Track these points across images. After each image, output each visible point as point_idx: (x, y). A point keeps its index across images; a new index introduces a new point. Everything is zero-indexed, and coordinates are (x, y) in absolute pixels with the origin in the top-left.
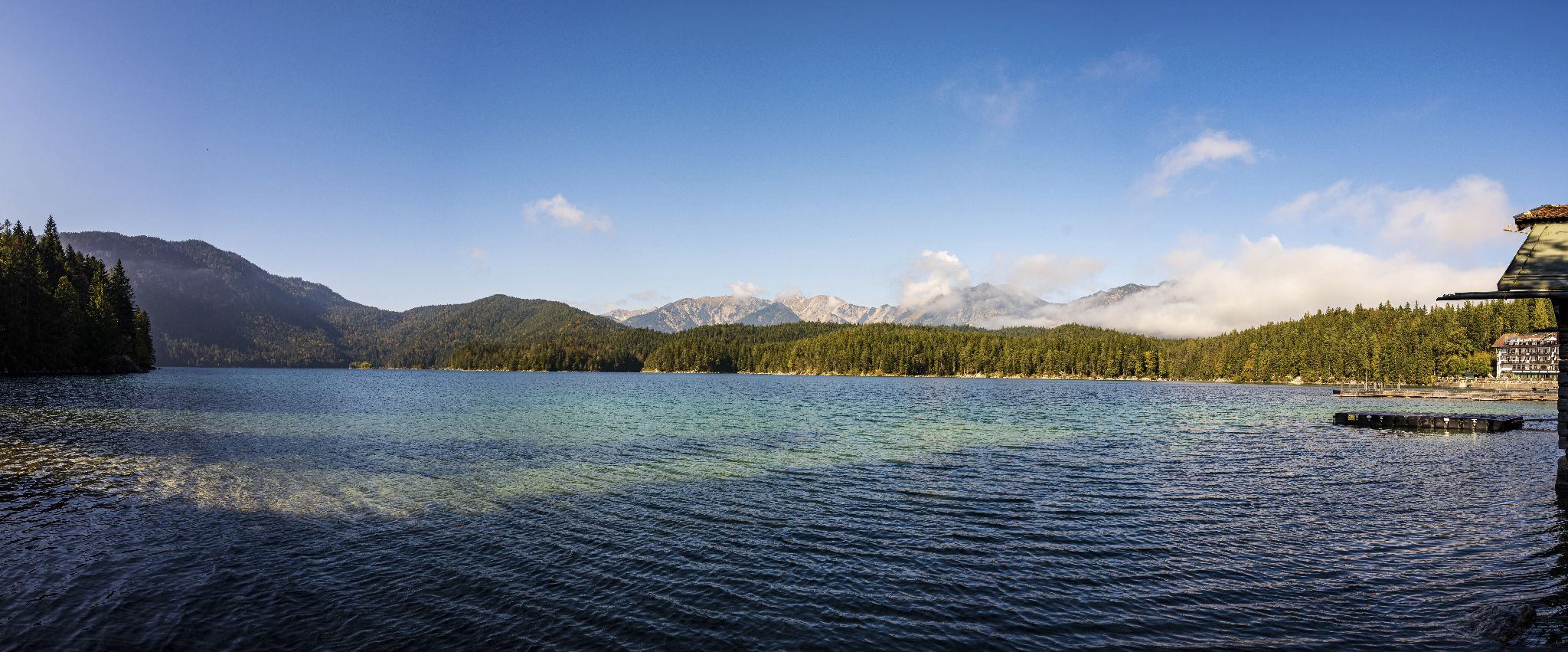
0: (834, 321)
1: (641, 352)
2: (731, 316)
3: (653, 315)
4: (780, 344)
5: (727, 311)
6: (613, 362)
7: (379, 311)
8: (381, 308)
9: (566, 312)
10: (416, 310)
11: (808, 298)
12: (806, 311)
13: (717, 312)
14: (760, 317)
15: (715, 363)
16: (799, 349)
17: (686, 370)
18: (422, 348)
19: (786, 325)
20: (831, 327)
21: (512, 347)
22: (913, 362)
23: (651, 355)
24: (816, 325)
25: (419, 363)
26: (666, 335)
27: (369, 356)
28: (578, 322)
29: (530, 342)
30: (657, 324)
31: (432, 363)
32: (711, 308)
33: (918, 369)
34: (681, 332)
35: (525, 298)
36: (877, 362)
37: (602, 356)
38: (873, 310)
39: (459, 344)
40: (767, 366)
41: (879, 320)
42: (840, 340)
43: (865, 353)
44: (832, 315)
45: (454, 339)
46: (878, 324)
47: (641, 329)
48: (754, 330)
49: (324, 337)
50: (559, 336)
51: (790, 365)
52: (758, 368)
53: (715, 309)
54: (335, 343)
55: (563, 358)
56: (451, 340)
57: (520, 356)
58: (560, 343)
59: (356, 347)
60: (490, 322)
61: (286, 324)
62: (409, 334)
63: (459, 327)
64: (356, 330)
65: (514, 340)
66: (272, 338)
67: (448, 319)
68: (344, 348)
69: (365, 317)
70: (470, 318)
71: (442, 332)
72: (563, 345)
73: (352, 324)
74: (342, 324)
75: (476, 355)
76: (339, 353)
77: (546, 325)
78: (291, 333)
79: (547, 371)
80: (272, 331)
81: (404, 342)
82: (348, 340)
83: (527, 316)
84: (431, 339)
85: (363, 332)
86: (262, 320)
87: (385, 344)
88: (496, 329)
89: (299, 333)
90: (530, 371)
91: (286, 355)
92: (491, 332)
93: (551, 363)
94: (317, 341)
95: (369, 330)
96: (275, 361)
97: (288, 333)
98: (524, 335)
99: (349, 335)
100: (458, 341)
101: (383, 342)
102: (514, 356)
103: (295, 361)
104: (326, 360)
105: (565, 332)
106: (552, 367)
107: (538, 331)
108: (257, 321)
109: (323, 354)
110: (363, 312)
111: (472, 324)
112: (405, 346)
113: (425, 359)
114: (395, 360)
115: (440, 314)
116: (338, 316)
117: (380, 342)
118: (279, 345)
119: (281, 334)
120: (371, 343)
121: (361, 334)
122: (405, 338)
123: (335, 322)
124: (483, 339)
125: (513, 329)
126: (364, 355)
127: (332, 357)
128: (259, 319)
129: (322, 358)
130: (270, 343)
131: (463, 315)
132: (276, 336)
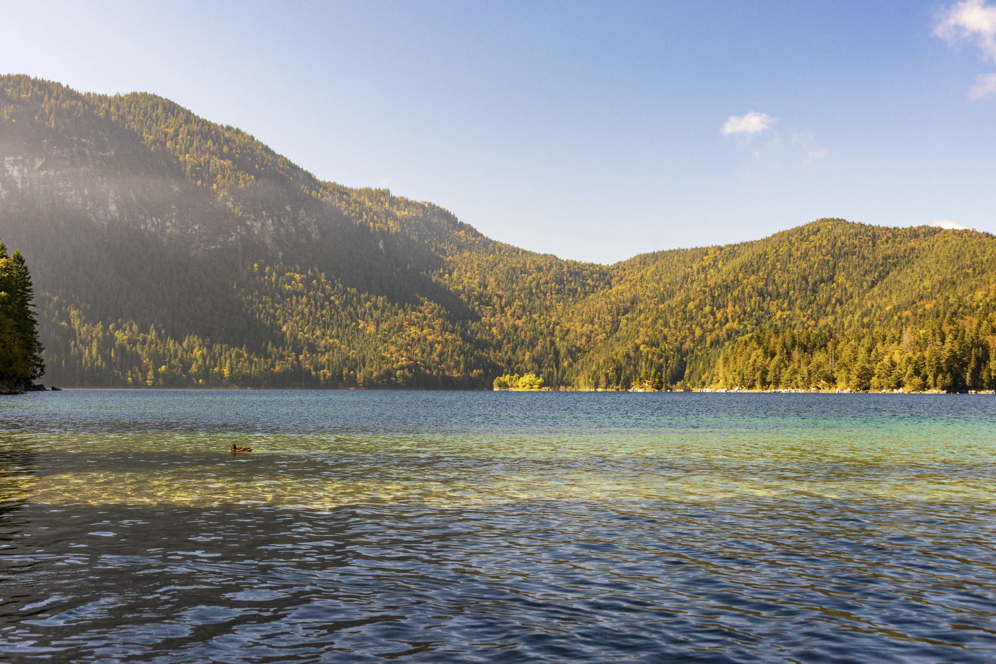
7: (560, 264)
10: (644, 260)
18: (654, 344)
21: (859, 339)
25: (647, 377)
27: (537, 361)
29: (902, 325)
31: (678, 376)
35: (891, 226)
39: (737, 332)
45: (727, 320)
50: (972, 311)
54: (463, 335)
55: (983, 360)
56: (722, 325)
57: (876, 357)
58: (975, 326)
59: (509, 343)
60: (807, 283)
61: (354, 290)
62: (626, 311)
63: (736, 293)
64: (509, 304)
65: (866, 320)
66: (324, 322)
67: (714, 278)
68: (483, 345)
69: (530, 278)
70: (761, 274)
71: (699, 308)
72: (983, 328)
73: (500, 293)
74: (478, 290)
75: (773, 355)
76: (472, 355)
77: (941, 284)
78: (365, 312)
79: (943, 390)
80: (323, 308)
81: (616, 330)
82: (491, 325)
83: (895, 265)
84: (676, 323)
85: (524, 308)
86: (301, 281)
87: (572, 335)
88: (822, 297)
89: (383, 312)
90: (901, 390)
91: (354, 360)
92: (810, 303)
93: (952, 373)
94: (422, 330)
95: (537, 303)
96: (329, 374)
97: (360, 311)
98: (888, 308)
99: (493, 315)
100: (735, 325)
101: (568, 331)
102: (862, 355)
103: (375, 374)
104: (443, 371)
105: (988, 299)
106: (955, 381)
107: (921, 298)
108: (290, 284)
109: (437, 359)
110: (525, 265)
111: (766, 285)
112: (618, 340)
113: (661, 366)
114: (595, 372)
115: (695, 267)
116: (468, 274)
117: (561, 331)
118: (338, 337)
119: (343, 314)
120: (541, 334)
121: (519, 312)
122: (619, 321)
123: (464, 288)
124: (791, 320)
125: (862, 295)
126: (527, 358)
127: (457, 364)
128: (295, 279)
129: (435, 368)
130: (318, 333)
131: (746, 268)
132: (332, 317)
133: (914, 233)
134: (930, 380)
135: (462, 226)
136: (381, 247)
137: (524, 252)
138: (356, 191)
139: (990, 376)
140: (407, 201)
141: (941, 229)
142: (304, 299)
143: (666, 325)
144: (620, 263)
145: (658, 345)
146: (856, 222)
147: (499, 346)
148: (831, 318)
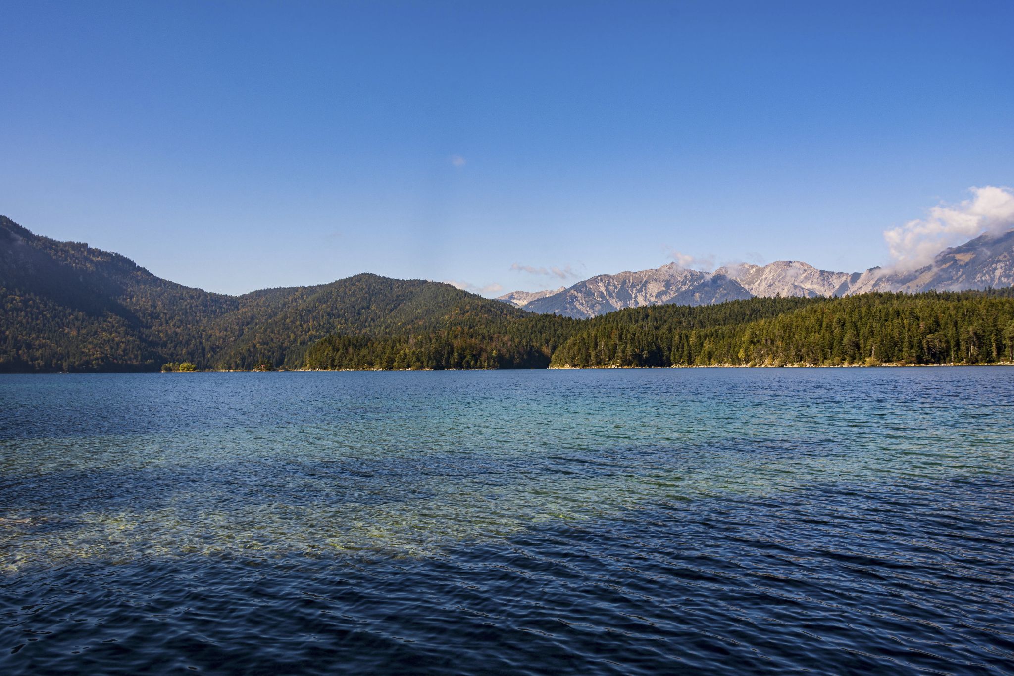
0: (799, 294)
1: (547, 343)
2: (659, 295)
3: (562, 297)
4: (726, 329)
5: (653, 288)
6: (512, 357)
7: (206, 294)
8: (207, 290)
9: (452, 295)
10: (258, 294)
11: (761, 266)
12: (759, 284)
13: (640, 291)
14: (697, 295)
15: (642, 356)
16: (753, 334)
17: (605, 365)
18: (264, 344)
19: (733, 303)
20: (796, 302)
21: (386, 341)
22: (925, 346)
23: (560, 348)
24: (777, 300)
25: (263, 363)
26: (579, 322)
27: (191, 355)
28: (468, 307)
29: (408, 334)
30: (566, 308)
31: (280, 362)
32: (633, 286)
33: (933, 355)
34: (596, 317)
35: (400, 279)
36: (868, 347)
37: (499, 350)
38: (855, 277)
39: (315, 337)
40: (710, 358)
41: (866, 289)
42: (812, 320)
43: (849, 335)
44: (796, 287)
45: (309, 330)
46: (865, 296)
47: (547, 316)
48: (691, 310)
49: (124, 328)
50: (444, 326)
51: (741, 354)
52: (698, 360)
53: (638, 287)
54: (140, 338)
55: (451, 353)
56: (307, 332)
57: (396, 351)
58: (446, 334)
59: (172, 342)
60: (355, 309)
61: (61, 308)
62: (248, 324)
63: (314, 314)
64: (172, 318)
65: (387, 330)
66: (38, 328)
67: (301, 305)
68: (153, 344)
69: (185, 303)
70: (329, 303)
71: (293, 322)
72: (450, 336)
73: (166, 311)
74: (150, 310)
75: (338, 350)
76: (146, 350)
77: (427, 311)
78: (69, 322)
79: (431, 369)
80: (37, 319)
81: (241, 335)
82: (159, 332)
83: (402, 300)
84: (279, 331)
85: (181, 321)
86: (20, 301)
87: (213, 338)
88: (363, 317)
89: (82, 322)
90: (410, 369)
91: (61, 354)
92: (357, 320)
93: (436, 359)
94: (111, 334)
95: (190, 318)
96: (42, 363)
97: (65, 321)
98: (399, 324)
99: (161, 325)
100: (314, 333)
101: (211, 335)
102: (388, 350)
103: (77, 363)
104: (126, 361)
105: (451, 320)
106: (437, 364)
107: (417, 319)
108: (12, 303)
109: (122, 353)
110: (182, 294)
111: (332, 310)
112: (243, 341)
113: (270, 357)
114: (228, 360)
115: (290, 298)
116: (143, 299)
117: (206, 335)
118: (48, 339)
119: (52, 323)
120: (193, 337)
121: (178, 324)
122: (243, 330)
123: (141, 308)
124: (346, 330)
125: (385, 317)
126: (183, 352)
127: (136, 356)
128: (16, 300)
129: (120, 359)
130: (34, 336)
131: (320, 300)
132: (44, 325)
133: (412, 283)
134: (425, 365)
135: (139, 269)
136: (81, 280)
137: (181, 286)
138: (62, 243)
139: (454, 361)
140: (100, 251)
141: (426, 281)
142: (23, 313)
143: (272, 332)
144: (243, 295)
145: (267, 344)
146: (382, 276)
147: (165, 345)
148: (368, 329)
